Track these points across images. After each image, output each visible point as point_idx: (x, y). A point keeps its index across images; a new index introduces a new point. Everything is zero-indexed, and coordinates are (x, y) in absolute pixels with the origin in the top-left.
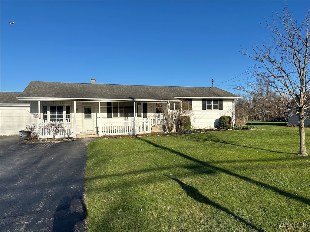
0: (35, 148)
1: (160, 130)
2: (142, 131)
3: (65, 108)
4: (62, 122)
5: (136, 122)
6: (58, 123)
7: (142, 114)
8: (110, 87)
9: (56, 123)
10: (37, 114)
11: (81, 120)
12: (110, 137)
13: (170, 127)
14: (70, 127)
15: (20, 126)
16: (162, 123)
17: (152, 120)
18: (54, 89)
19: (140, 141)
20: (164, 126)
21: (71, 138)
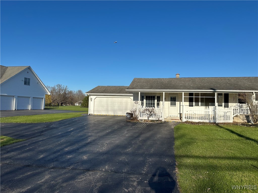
0: (136, 126)
1: (243, 120)
2: (223, 119)
3: (156, 97)
4: (154, 108)
5: (217, 111)
6: (152, 108)
7: (223, 104)
8: (192, 80)
9: (150, 109)
10: (138, 101)
11: (168, 107)
12: (192, 123)
13: (255, 118)
14: (160, 112)
15: (126, 109)
16: (245, 113)
17: (234, 110)
18: (149, 83)
19: (222, 129)
20: (247, 117)
21: (161, 121)
